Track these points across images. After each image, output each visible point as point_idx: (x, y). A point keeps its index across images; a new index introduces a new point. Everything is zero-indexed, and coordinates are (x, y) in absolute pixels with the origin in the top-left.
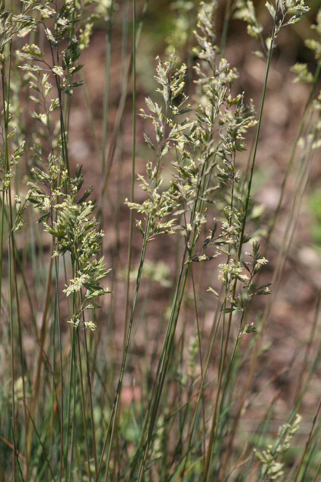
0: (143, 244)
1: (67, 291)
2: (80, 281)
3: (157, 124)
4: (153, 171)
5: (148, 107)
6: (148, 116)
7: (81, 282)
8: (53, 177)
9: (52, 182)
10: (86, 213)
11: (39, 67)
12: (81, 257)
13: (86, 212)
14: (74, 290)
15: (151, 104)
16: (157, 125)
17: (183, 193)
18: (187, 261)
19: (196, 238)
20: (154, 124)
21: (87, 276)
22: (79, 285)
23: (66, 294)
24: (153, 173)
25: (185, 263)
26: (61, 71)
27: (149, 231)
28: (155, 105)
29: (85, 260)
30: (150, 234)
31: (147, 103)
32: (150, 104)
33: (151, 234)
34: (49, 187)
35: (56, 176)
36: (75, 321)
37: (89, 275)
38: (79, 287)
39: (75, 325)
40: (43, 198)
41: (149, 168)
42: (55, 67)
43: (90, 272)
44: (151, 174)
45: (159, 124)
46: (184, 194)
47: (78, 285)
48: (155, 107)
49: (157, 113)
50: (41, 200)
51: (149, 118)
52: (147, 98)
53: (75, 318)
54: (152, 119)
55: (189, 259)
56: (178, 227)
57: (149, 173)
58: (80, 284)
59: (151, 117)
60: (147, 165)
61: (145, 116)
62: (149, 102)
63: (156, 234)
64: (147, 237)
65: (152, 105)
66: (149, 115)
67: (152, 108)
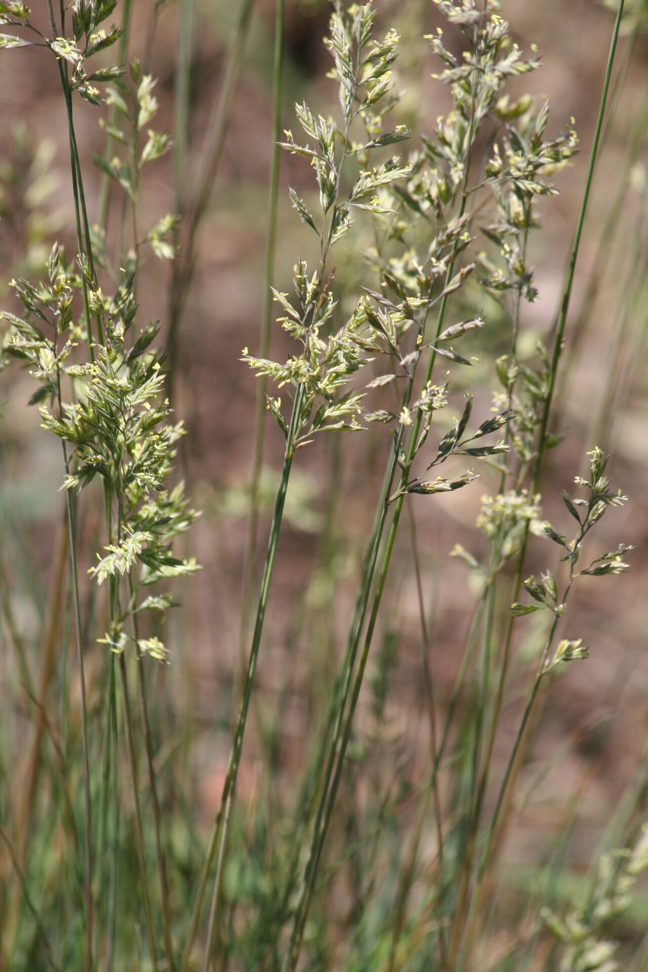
0: (286, 454)
1: (99, 572)
2: (131, 549)
3: (322, 165)
4: (310, 282)
5: (301, 125)
6: (300, 148)
7: (133, 551)
8: (63, 302)
9: (59, 314)
10: (148, 394)
11: (18, 38)
12: (129, 488)
13: (147, 391)
14: (116, 569)
15: (309, 119)
16: (321, 168)
17: (390, 334)
18: (399, 492)
19: (421, 439)
20: (314, 165)
21: (147, 536)
22: (128, 559)
23: (96, 578)
24: (310, 287)
25: (392, 498)
26: (73, 51)
27: (299, 424)
28: (318, 120)
29: (140, 494)
30: (301, 429)
31: (299, 116)
32: (306, 119)
33: (304, 431)
34: (52, 323)
35: (69, 300)
36: (116, 638)
37: (152, 532)
38: (128, 563)
39: (115, 647)
40: (37, 350)
41: (299, 276)
42: (57, 39)
43: (153, 526)
44: (306, 289)
45: (326, 166)
46: (392, 335)
47: (126, 559)
48: (319, 125)
49: (322, 139)
50: (32, 353)
51: (303, 152)
52: (301, 104)
53: (115, 630)
54: (311, 156)
55: (402, 486)
56: (378, 415)
57: (300, 288)
58: (130, 556)
59: (307, 150)
60: (296, 268)
61: (293, 149)
62: (305, 113)
63: (316, 430)
64: (295, 437)
65: (311, 122)
66: (304, 147)
67: (310, 129)
